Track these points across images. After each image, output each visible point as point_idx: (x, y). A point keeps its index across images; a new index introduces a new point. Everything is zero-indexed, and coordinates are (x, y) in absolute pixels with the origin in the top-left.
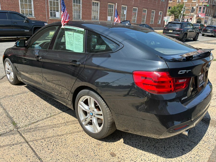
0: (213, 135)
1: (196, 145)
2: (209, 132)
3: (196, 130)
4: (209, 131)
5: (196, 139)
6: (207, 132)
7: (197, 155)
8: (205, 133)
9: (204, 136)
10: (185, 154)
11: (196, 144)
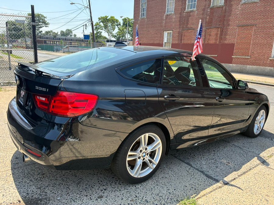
0: (6, 190)
1: (11, 168)
2: (13, 190)
3: (29, 181)
4: (15, 191)
5: (17, 172)
6: (16, 188)
7: (3, 162)
8: (16, 185)
9: (13, 181)
10: (12, 157)
11: (13, 169)
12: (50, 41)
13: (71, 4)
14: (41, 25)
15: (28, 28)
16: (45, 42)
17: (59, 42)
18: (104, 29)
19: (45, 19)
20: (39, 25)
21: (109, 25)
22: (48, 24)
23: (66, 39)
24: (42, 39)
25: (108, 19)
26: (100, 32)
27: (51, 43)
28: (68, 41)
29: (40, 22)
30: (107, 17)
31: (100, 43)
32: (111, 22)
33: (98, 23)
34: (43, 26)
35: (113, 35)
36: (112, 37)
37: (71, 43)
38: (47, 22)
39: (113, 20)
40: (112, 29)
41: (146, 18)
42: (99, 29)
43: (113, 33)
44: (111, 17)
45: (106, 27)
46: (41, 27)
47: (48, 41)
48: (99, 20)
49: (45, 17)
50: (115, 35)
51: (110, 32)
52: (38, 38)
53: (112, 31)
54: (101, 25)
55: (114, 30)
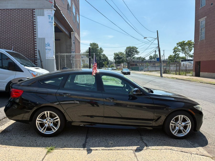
12: (139, 64)
13: (144, 38)
14: (134, 53)
15: (126, 57)
16: (136, 65)
17: (145, 64)
18: (181, 51)
19: (137, 49)
20: (133, 54)
21: (186, 48)
22: (138, 52)
23: (150, 61)
24: (134, 63)
25: (185, 43)
26: (178, 54)
27: (140, 65)
28: (152, 62)
29: (133, 52)
30: (185, 42)
31: (179, 62)
32: (188, 45)
33: (176, 47)
34: (135, 54)
35: (190, 56)
36: (188, 57)
37: (154, 64)
38: (138, 51)
39: (190, 44)
40: (189, 51)
41: (205, 39)
42: (177, 52)
43: (190, 53)
44: (188, 41)
45: (183, 49)
46: (134, 55)
47: (138, 64)
48: (177, 45)
49: (137, 48)
50: (191, 55)
51: (187, 53)
52: (131, 62)
53: (189, 52)
54: (179, 49)
55: (191, 51)
